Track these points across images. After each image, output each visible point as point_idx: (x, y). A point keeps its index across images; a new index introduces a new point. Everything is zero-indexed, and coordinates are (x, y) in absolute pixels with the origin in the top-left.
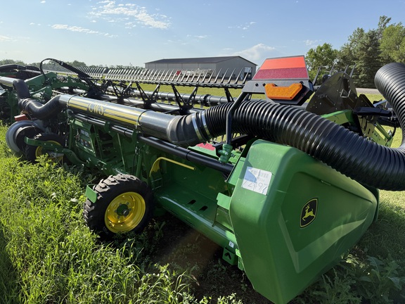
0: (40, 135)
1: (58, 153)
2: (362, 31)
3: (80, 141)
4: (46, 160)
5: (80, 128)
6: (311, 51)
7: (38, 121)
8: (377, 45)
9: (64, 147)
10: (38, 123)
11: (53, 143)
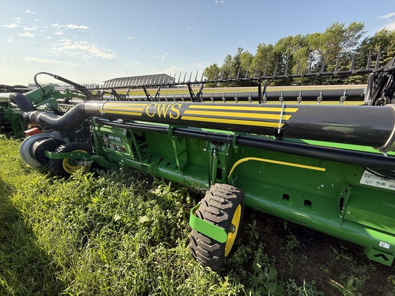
0: (63, 147)
1: (87, 160)
2: (230, 56)
3: (109, 146)
4: (84, 173)
5: (107, 134)
6: (207, 69)
7: (55, 132)
8: (240, 64)
9: (92, 154)
10: (54, 135)
11: (79, 152)
